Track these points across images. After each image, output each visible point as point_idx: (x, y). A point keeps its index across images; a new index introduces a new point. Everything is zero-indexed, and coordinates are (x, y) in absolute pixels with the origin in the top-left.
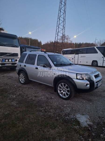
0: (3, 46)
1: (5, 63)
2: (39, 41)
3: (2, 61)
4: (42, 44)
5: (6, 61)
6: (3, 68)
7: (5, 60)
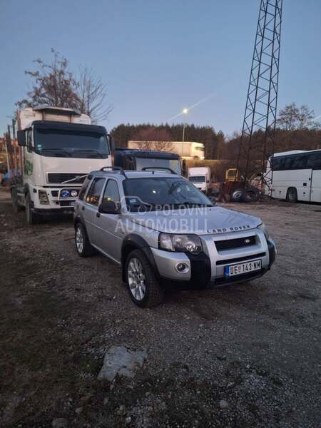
0: (64, 156)
1: (70, 199)
2: (217, 132)
3: (61, 196)
4: (227, 140)
5: (72, 194)
6: (65, 212)
7: (70, 191)
